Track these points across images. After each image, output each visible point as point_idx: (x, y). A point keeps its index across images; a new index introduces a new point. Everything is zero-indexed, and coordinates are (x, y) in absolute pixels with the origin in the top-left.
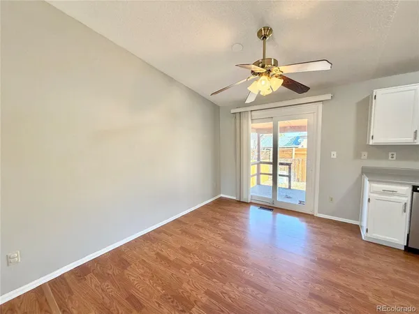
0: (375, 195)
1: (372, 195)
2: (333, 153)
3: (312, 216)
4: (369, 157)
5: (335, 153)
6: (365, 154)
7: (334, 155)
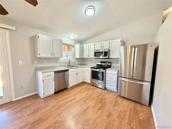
0: (45, 78)
1: (44, 78)
2: (20, 62)
3: (11, 102)
4: (38, 63)
5: (21, 62)
6: (36, 62)
7: (21, 63)
